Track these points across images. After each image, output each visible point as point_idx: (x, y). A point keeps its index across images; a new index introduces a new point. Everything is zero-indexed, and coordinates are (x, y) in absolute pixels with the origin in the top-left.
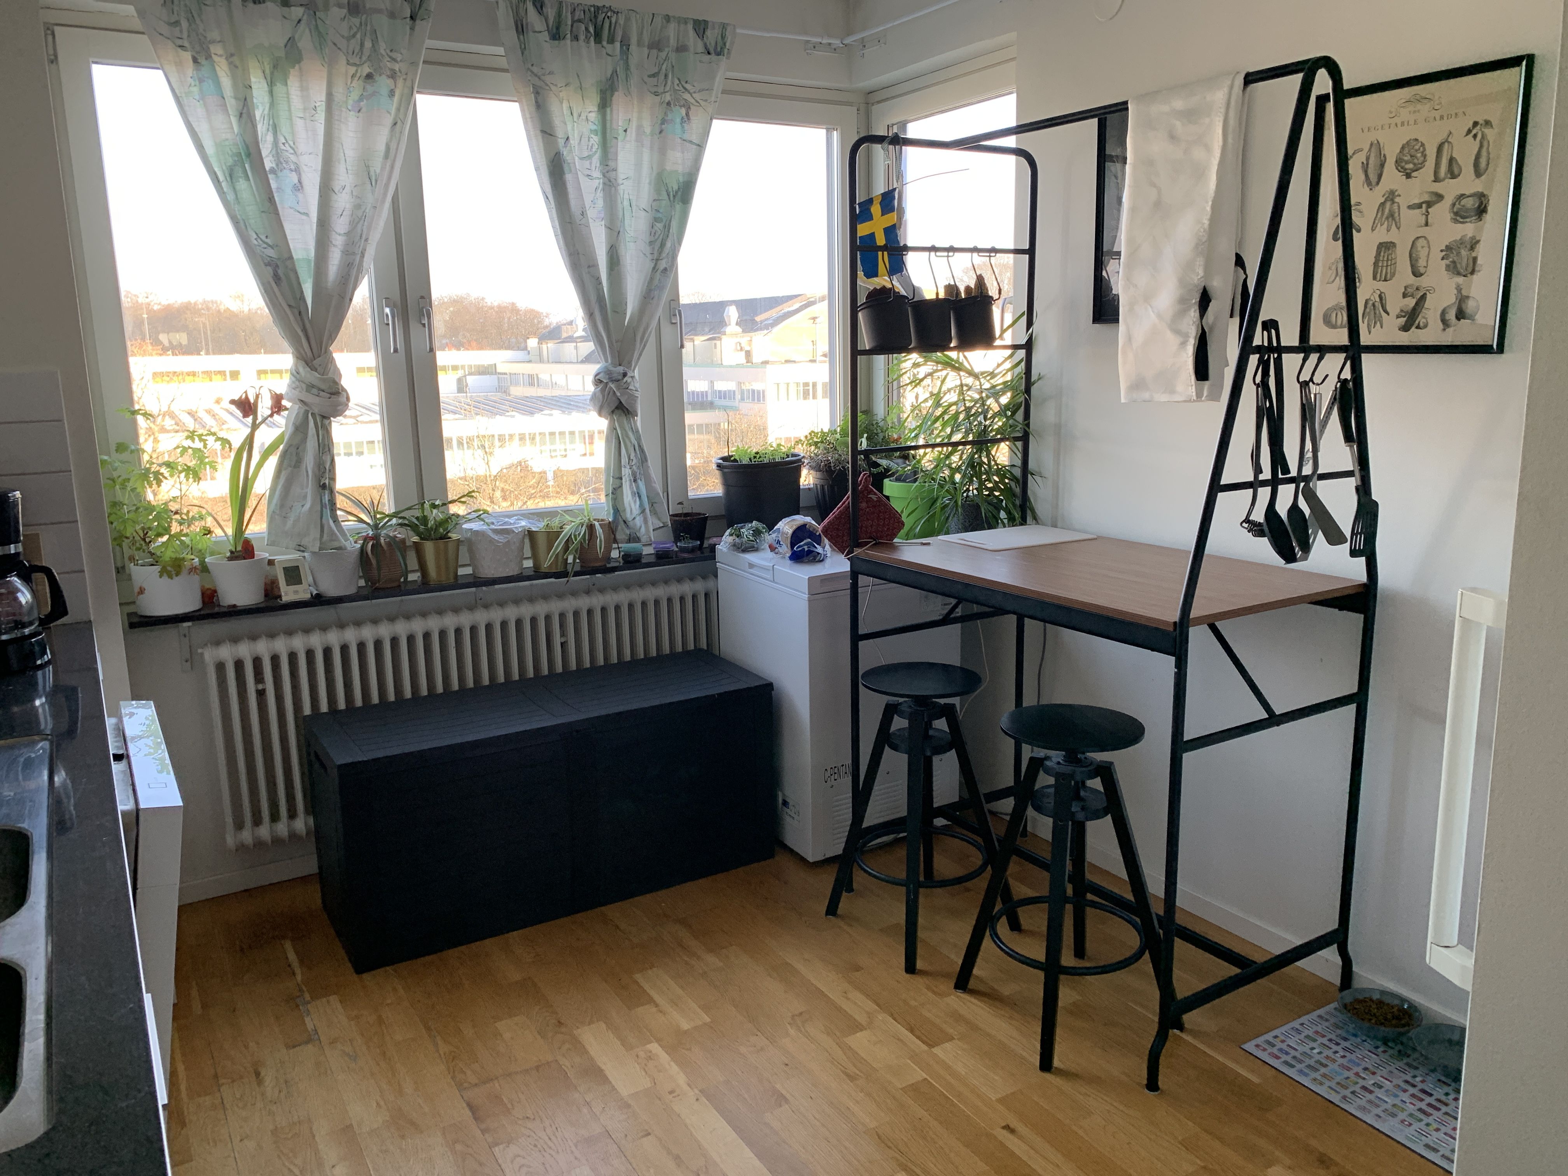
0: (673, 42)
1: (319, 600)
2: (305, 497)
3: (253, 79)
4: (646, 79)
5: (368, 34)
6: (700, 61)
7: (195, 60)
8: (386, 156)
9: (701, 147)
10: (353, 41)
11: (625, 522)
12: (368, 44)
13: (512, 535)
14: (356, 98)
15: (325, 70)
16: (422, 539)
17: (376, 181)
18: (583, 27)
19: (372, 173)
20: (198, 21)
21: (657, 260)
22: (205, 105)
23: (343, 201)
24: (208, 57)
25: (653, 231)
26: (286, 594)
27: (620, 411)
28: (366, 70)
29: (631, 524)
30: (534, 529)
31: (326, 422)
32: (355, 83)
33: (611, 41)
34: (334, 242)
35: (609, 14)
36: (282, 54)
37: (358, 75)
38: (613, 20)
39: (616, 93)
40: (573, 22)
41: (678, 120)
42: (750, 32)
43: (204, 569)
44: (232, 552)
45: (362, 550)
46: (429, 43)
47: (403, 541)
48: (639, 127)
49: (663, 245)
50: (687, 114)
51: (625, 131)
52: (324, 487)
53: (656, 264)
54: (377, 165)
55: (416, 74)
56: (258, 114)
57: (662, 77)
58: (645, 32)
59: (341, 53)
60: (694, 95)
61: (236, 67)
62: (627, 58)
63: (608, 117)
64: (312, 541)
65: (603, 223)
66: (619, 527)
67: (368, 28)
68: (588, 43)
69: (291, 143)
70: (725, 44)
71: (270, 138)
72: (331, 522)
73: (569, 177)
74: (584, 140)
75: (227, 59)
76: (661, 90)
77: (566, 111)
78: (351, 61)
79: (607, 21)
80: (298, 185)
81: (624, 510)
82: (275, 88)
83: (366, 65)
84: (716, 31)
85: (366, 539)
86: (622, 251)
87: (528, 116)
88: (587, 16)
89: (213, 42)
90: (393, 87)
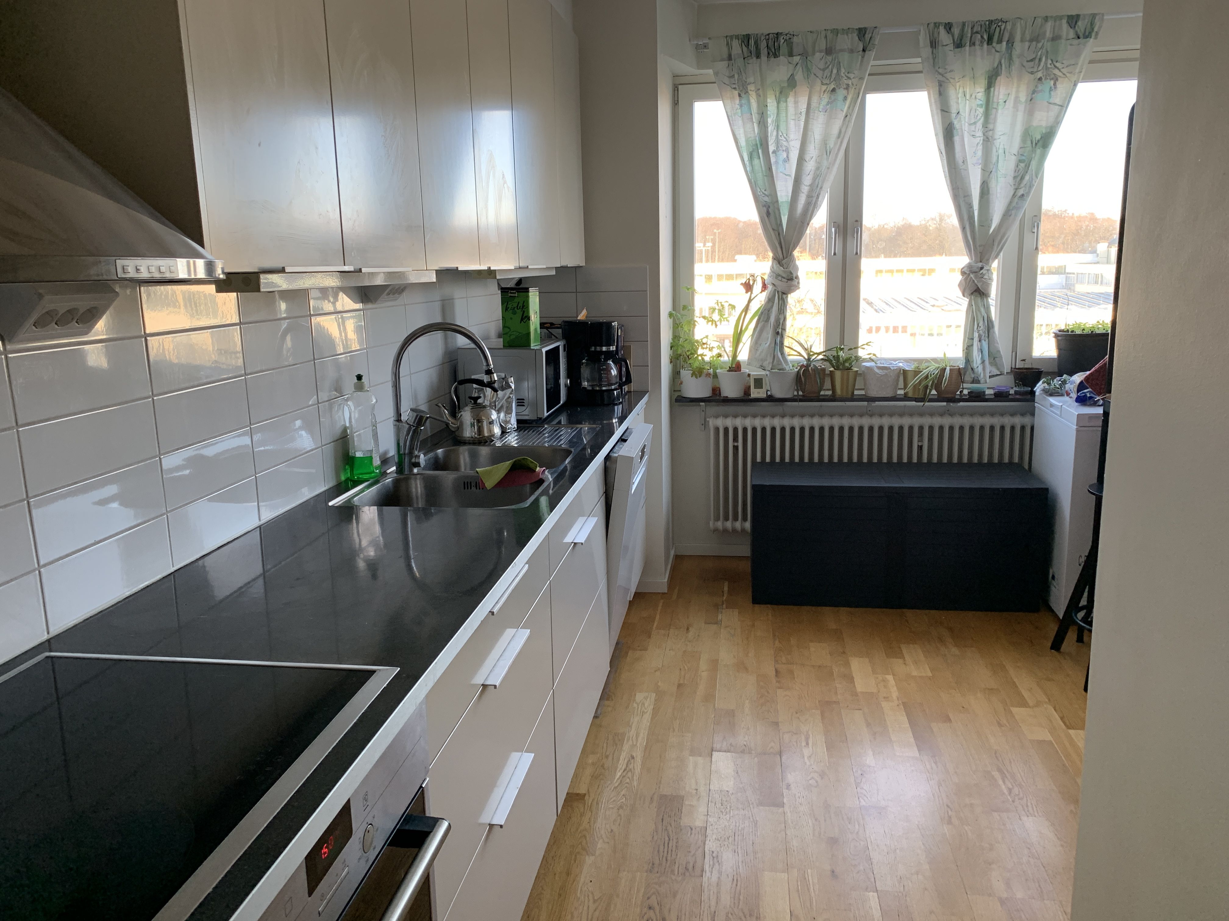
0: (1048, 34)
1: (770, 399)
2: (768, 339)
3: (769, 100)
4: (1025, 63)
5: (835, 66)
6: (1071, 45)
7: (740, 95)
8: (839, 137)
9: (1063, 107)
10: (827, 71)
11: (972, 369)
12: (835, 71)
13: (889, 370)
14: (825, 103)
15: (808, 89)
16: (835, 369)
17: (830, 152)
18: (979, 36)
19: (828, 148)
20: (743, 74)
21: (1016, 189)
22: (743, 120)
23: (810, 166)
24: (747, 92)
25: (1018, 169)
26: (753, 393)
27: (977, 293)
28: (832, 86)
29: (976, 370)
30: (907, 369)
31: (784, 296)
32: (826, 95)
33: (1000, 41)
34: (803, 191)
35: (1000, 24)
36: (786, 85)
37: (828, 90)
38: (1003, 27)
39: (999, 78)
40: (972, 34)
41: (1048, 89)
42: (1114, 17)
43: (715, 376)
44: (730, 367)
45: (798, 372)
46: (872, 63)
47: (824, 370)
48: (1017, 98)
49: (1022, 178)
50: (1055, 84)
51: (1005, 102)
52: (778, 333)
53: (1015, 192)
54: (831, 144)
55: (863, 84)
56: (770, 120)
57: (1037, 61)
58: (1027, 32)
59: (818, 79)
60: (1062, 70)
61: (760, 96)
62: (1011, 52)
63: (992, 94)
64: (768, 364)
65: (980, 166)
66: (968, 373)
67: (836, 61)
68: (982, 46)
69: (785, 135)
70: (1093, 29)
71: (775, 133)
72: (779, 354)
73: (957, 139)
74: (973, 111)
75: (756, 92)
76: (1035, 70)
77: (960, 95)
78: (824, 82)
79: (998, 29)
80: (786, 159)
81: (973, 361)
82: (780, 105)
83: (832, 83)
84: (1087, 21)
85: (802, 366)
86: (992, 184)
87: (933, 101)
88: (983, 29)
89: (749, 84)
90: (846, 95)
